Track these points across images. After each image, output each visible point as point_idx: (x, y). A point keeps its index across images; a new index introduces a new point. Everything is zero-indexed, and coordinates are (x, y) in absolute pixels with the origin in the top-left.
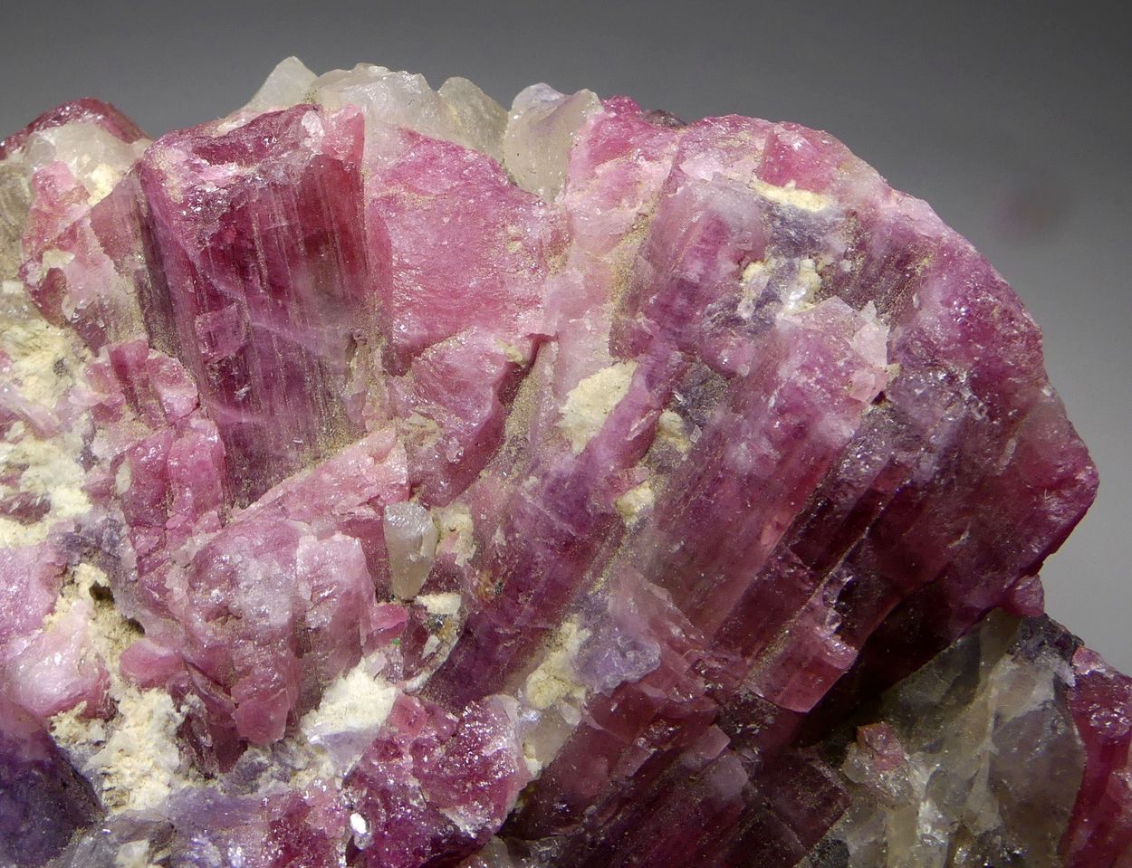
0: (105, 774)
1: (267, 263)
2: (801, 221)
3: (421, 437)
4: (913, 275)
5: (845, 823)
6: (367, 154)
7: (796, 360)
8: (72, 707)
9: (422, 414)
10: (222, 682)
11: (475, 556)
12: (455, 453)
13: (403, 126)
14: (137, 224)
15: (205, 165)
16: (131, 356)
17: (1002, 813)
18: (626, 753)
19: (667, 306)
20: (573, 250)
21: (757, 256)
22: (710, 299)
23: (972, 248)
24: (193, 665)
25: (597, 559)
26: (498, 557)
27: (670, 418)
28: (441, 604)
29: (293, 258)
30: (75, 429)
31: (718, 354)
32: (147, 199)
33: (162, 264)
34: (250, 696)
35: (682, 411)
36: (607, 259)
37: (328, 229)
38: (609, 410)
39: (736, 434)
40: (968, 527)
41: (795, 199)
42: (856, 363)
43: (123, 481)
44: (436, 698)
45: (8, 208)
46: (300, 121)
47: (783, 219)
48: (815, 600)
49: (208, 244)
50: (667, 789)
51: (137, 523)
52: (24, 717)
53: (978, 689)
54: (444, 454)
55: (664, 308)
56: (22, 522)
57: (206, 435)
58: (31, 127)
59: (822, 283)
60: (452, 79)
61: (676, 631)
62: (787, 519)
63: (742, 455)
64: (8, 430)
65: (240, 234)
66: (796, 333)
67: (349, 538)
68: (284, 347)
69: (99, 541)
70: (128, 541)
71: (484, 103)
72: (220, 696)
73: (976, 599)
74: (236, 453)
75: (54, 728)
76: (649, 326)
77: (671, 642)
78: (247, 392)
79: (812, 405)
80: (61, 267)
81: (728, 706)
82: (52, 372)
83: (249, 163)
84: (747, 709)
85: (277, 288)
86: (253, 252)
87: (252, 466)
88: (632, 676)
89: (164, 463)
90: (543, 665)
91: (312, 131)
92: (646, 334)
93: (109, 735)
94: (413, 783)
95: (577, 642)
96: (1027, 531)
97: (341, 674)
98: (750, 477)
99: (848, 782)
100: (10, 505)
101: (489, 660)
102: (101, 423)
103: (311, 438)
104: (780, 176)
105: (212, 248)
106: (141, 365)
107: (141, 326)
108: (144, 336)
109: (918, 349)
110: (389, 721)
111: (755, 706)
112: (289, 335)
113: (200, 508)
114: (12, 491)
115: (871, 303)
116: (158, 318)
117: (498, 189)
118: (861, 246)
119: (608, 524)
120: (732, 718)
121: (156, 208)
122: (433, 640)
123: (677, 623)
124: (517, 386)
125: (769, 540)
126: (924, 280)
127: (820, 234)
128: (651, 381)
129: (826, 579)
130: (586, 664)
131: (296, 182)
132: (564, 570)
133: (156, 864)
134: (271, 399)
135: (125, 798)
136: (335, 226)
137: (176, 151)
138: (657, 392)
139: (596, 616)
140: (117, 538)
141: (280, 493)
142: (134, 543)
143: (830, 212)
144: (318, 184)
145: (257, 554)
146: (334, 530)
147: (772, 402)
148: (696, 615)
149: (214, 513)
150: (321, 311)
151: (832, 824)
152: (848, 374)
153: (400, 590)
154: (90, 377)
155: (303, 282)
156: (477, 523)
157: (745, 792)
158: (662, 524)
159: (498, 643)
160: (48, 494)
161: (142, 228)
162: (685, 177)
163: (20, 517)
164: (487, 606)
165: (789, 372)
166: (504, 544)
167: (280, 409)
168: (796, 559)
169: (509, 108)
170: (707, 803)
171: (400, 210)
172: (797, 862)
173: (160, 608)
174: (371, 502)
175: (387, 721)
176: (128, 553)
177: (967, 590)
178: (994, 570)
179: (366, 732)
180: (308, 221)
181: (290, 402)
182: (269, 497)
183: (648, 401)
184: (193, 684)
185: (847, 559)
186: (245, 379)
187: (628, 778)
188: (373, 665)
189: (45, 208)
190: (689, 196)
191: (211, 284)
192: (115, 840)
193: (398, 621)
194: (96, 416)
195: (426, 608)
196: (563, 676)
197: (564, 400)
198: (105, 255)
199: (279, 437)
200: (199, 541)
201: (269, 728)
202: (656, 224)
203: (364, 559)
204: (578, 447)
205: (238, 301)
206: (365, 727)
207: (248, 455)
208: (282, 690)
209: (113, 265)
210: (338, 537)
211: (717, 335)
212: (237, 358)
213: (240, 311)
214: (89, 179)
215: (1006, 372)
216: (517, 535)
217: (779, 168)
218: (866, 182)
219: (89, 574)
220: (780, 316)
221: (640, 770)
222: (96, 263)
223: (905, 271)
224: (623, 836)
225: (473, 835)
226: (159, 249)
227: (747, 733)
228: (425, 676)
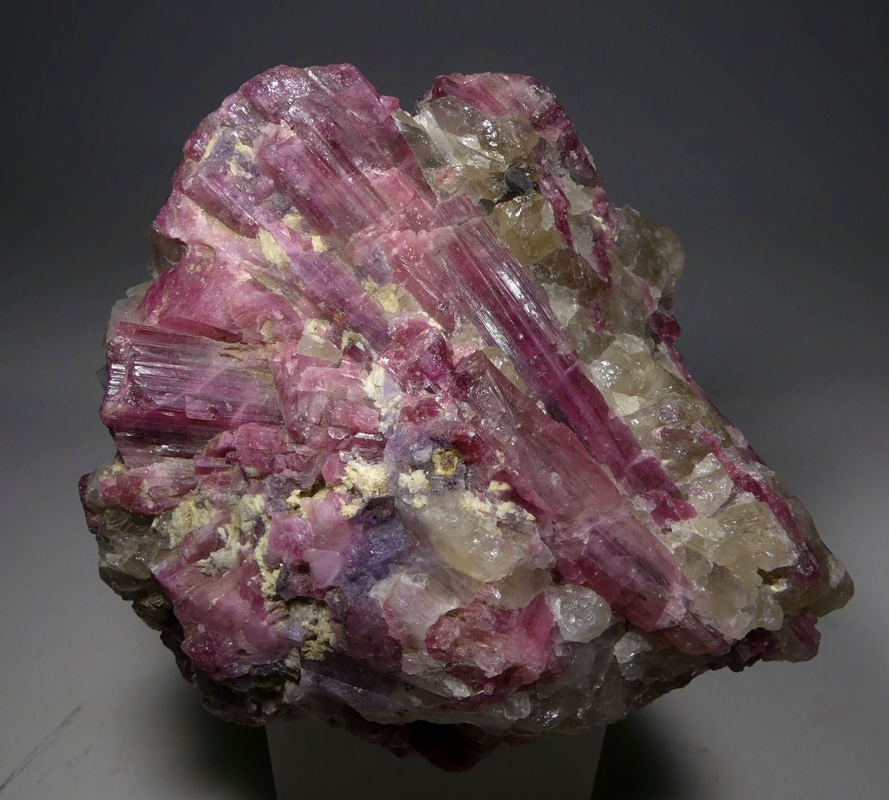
11: (328, 320)
16: (201, 462)
27: (287, 220)
28: (346, 339)
31: (263, 191)
35: (284, 213)
38: (276, 243)
41: (210, 148)
43: (252, 471)
47: (216, 153)
51: (272, 466)
56: (263, 533)
57: (243, 430)
59: (247, 144)
61: (370, 235)
70: (280, 473)
73: (383, 118)
75: (348, 516)
78: (230, 405)
81: (408, 225)
82: (201, 510)
84: (410, 218)
95: (373, 284)
99: (456, 192)
100: (254, 540)
101: (371, 322)
102: (229, 486)
106: (207, 459)
111: (409, 213)
114: (249, 538)
116: (188, 446)
120: (414, 225)
122: (358, 345)
123: (367, 233)
124: (260, 284)
129: (359, 168)
130: (380, 279)
140: (278, 480)
142: (281, 471)
143: (219, 134)
145: (297, 408)
148: (364, 225)
153: (338, 357)
154: (207, 488)
156: (316, 317)
159: (364, 316)
160: (253, 517)
162: (190, 190)
163: (260, 534)
167: (244, 394)
174: (293, 358)
176: (286, 474)
177: (378, 120)
183: (275, 225)
185: (353, 158)
186: (223, 403)
188: (364, 375)
194: (226, 488)
195: (346, 347)
196: (386, 294)
204: (289, 260)
211: (255, 188)
219: (294, 498)
220: (253, 162)
227: (421, 220)
228: (373, 352)
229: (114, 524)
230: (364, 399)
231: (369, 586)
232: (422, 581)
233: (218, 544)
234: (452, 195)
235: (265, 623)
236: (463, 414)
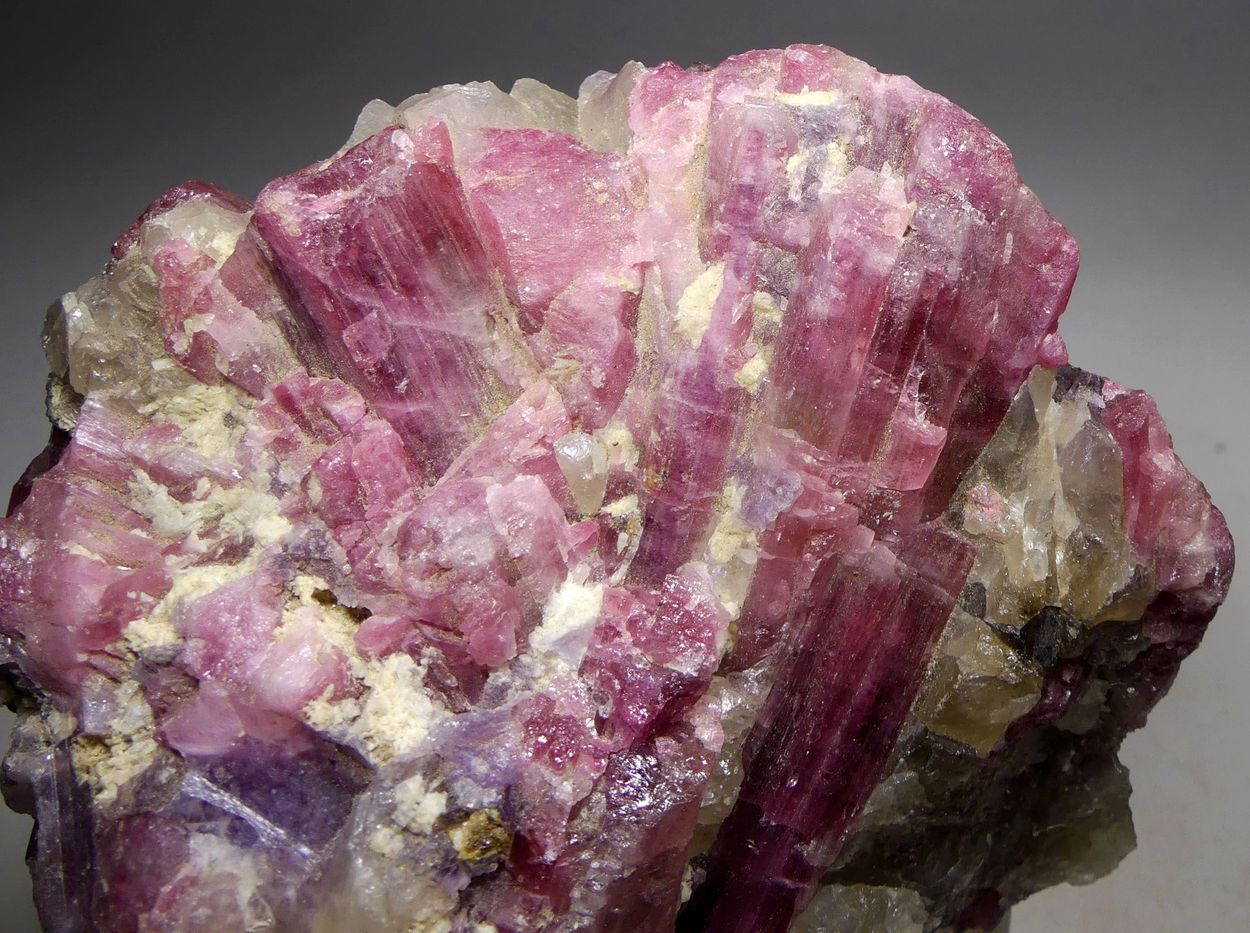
0: (367, 738)
1: (393, 267)
2: (819, 114)
3: (568, 377)
4: (910, 133)
5: (977, 568)
6: (457, 155)
7: (840, 218)
8: (320, 692)
9: (564, 358)
10: (451, 627)
11: (639, 459)
12: (598, 379)
13: (484, 126)
14: (267, 270)
15: (313, 198)
16: (294, 388)
17: (1078, 515)
18: (798, 571)
19: (734, 209)
20: (651, 188)
21: (791, 150)
22: (764, 194)
23: (946, 100)
24: (421, 621)
25: (736, 428)
26: (657, 452)
27: (762, 298)
28: (624, 507)
29: (417, 259)
30: (259, 467)
31: (783, 235)
32: (269, 243)
33: (299, 297)
34: (477, 626)
35: (769, 289)
36: (680, 188)
37: (441, 226)
38: (712, 305)
39: (811, 290)
40: (997, 308)
41: (809, 99)
42: (885, 209)
43: (316, 492)
44: (638, 582)
45: (139, 297)
46: (389, 141)
47: (805, 117)
48: (903, 399)
49: (334, 265)
50: (840, 588)
51: (337, 524)
52: (278, 719)
53: (1040, 431)
54: (590, 383)
55: (732, 211)
56: (230, 563)
57: (381, 430)
58: (141, 220)
59: (848, 159)
60: (519, 81)
61: (808, 459)
62: (863, 343)
63: (820, 307)
64: (195, 489)
65: (362, 249)
66: (834, 199)
67: (529, 477)
68: (430, 337)
69: (307, 550)
70: (335, 543)
71: (554, 96)
72: (451, 638)
73: (1017, 361)
74: (413, 440)
75: (309, 718)
76: (725, 228)
77: (808, 469)
78: (407, 385)
79: (858, 248)
80: (204, 329)
81: (864, 506)
82: (223, 427)
83: (354, 186)
84: (878, 503)
85: (409, 288)
86: (379, 262)
87: (429, 448)
88: (784, 506)
89: (348, 466)
90: (717, 528)
91: (402, 146)
92: (724, 236)
93: (362, 708)
94: (636, 652)
95: (739, 498)
96: (1038, 300)
97: (554, 590)
98: (829, 320)
99: (971, 536)
100: (215, 552)
101: (672, 536)
102: (283, 455)
103: (476, 409)
104: (795, 86)
105: (339, 267)
106: (305, 394)
107: (294, 361)
108: (302, 369)
109: (925, 184)
110: (603, 612)
111: (883, 498)
112: (430, 325)
113: (393, 495)
114: (214, 541)
115: (886, 163)
116: (310, 349)
117: (577, 156)
118: (868, 121)
119: (736, 397)
120: (870, 514)
121: (278, 248)
122: (623, 537)
123: (808, 452)
124: (636, 311)
125: (857, 363)
126: (918, 133)
127: (835, 120)
128: (738, 272)
129: (906, 380)
130: (750, 512)
131: (400, 191)
132: (713, 444)
133: (433, 791)
134: (430, 385)
135: (390, 751)
136: (446, 222)
137: (283, 193)
138: (745, 277)
139: (747, 472)
140: (323, 543)
141: (461, 464)
142: (339, 541)
143: (839, 102)
144: (421, 189)
145: (451, 512)
146: (514, 474)
147: (830, 257)
148: (820, 441)
149: (407, 495)
150: (453, 297)
151: (968, 572)
152: (879, 219)
153: (586, 509)
154: (261, 419)
155: (431, 276)
156: (635, 433)
157: (897, 570)
158: (777, 381)
159: (675, 520)
160: (249, 530)
161: (271, 272)
162: (722, 106)
163: (228, 559)
164: (659, 494)
165: (837, 230)
166: (659, 440)
167: (441, 391)
168: (880, 371)
169: (575, 96)
170: (872, 588)
171: (498, 193)
172: (951, 611)
173: (378, 587)
174: (542, 441)
175: (601, 612)
176: (337, 553)
177: (1009, 356)
178: (1024, 336)
179: (587, 626)
180: (420, 223)
181: (449, 383)
182: (453, 469)
183: (740, 288)
184: (426, 638)
185: (917, 360)
186: (403, 373)
187: (807, 591)
188: (580, 574)
189: (174, 283)
190: (729, 117)
191: (347, 299)
192: (390, 784)
193: (591, 533)
194: (277, 452)
195: (610, 514)
196: (734, 530)
197: (676, 309)
198: (246, 308)
199: (448, 416)
200: (398, 521)
201: (501, 649)
202: (711, 148)
203: (547, 490)
204: (696, 343)
205: (377, 308)
206: (584, 622)
207: (423, 439)
208: (504, 613)
209: (254, 315)
210: (520, 478)
211: (779, 220)
212: (390, 358)
213: (380, 315)
214: (211, 248)
215: (990, 183)
216: (667, 429)
217: (794, 79)
218: (860, 72)
219: (307, 584)
220: (821, 191)
221: (813, 581)
222: (236, 317)
223: (904, 132)
224: (816, 639)
225: (695, 674)
226: (293, 285)
227: (884, 521)
228: (624, 568)
229: (134, 291)
230: (535, 606)
231: (209, 825)
232: (259, 917)
233: (182, 489)
234: (965, 533)
235: (82, 657)
236: (585, 809)
